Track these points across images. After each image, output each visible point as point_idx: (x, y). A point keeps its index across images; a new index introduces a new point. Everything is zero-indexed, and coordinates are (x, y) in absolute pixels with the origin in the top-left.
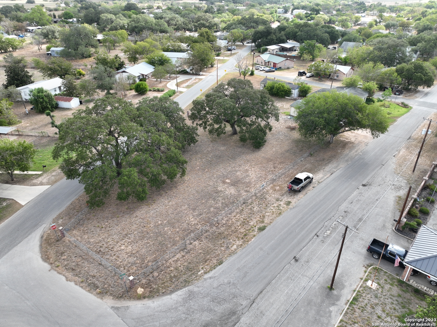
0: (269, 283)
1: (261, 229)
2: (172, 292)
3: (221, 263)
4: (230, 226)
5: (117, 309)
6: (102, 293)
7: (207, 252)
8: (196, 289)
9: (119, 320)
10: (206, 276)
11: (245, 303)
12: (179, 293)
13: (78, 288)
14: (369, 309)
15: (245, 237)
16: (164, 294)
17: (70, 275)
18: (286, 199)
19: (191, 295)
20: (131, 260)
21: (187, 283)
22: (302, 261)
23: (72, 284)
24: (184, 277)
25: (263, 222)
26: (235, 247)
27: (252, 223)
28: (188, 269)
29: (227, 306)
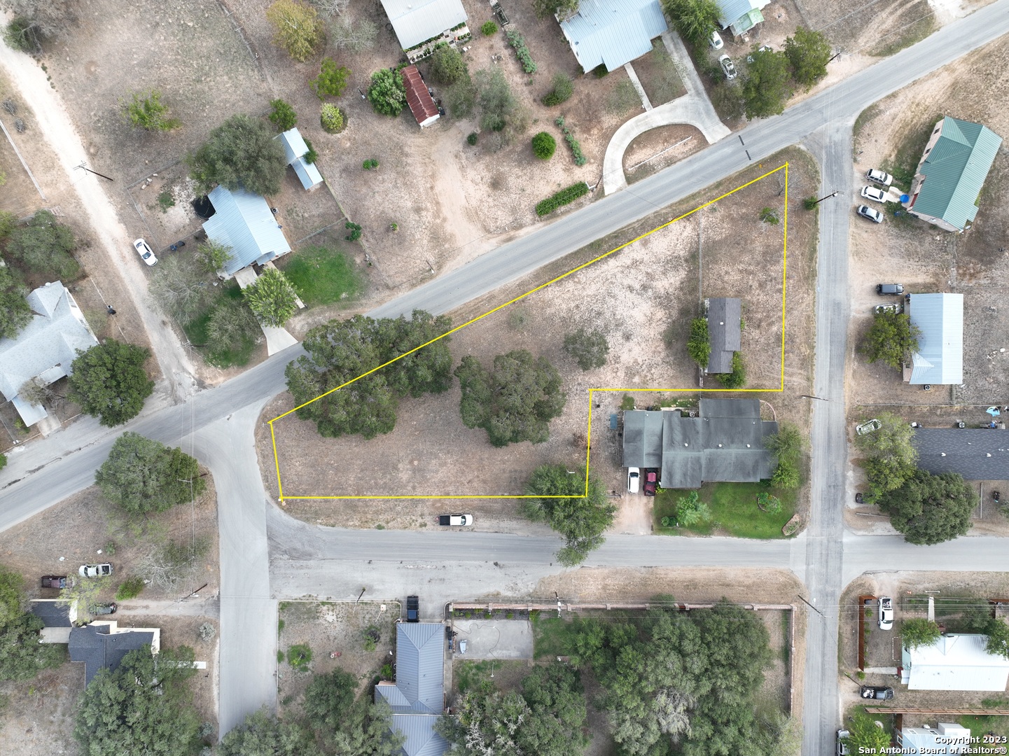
0: (341, 559)
1: (380, 527)
2: (297, 518)
3: (333, 526)
4: (367, 506)
5: (268, 503)
6: (268, 488)
7: (335, 512)
8: (307, 528)
9: (265, 510)
10: (319, 526)
11: (320, 556)
12: (299, 522)
13: (259, 472)
14: (365, 612)
15: (364, 523)
16: (292, 516)
17: (261, 459)
18: (428, 520)
19: (303, 528)
20: (295, 478)
21: (307, 520)
22: (371, 566)
23: (258, 467)
24: (308, 516)
25: (388, 523)
26: (352, 523)
27: (380, 517)
28: (316, 513)
29: (311, 550)
